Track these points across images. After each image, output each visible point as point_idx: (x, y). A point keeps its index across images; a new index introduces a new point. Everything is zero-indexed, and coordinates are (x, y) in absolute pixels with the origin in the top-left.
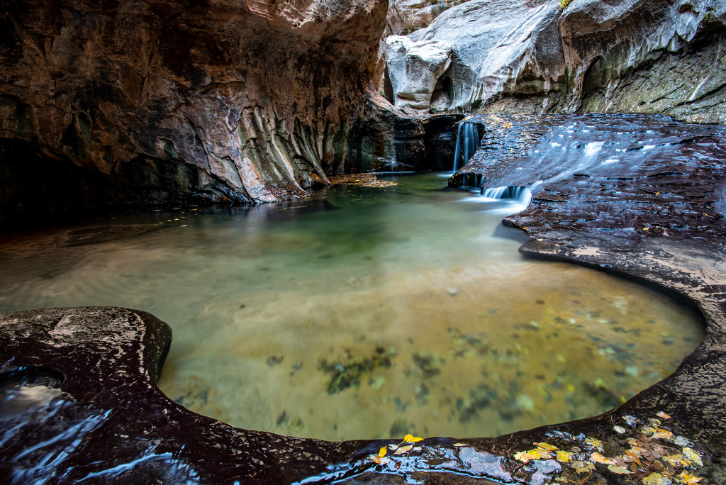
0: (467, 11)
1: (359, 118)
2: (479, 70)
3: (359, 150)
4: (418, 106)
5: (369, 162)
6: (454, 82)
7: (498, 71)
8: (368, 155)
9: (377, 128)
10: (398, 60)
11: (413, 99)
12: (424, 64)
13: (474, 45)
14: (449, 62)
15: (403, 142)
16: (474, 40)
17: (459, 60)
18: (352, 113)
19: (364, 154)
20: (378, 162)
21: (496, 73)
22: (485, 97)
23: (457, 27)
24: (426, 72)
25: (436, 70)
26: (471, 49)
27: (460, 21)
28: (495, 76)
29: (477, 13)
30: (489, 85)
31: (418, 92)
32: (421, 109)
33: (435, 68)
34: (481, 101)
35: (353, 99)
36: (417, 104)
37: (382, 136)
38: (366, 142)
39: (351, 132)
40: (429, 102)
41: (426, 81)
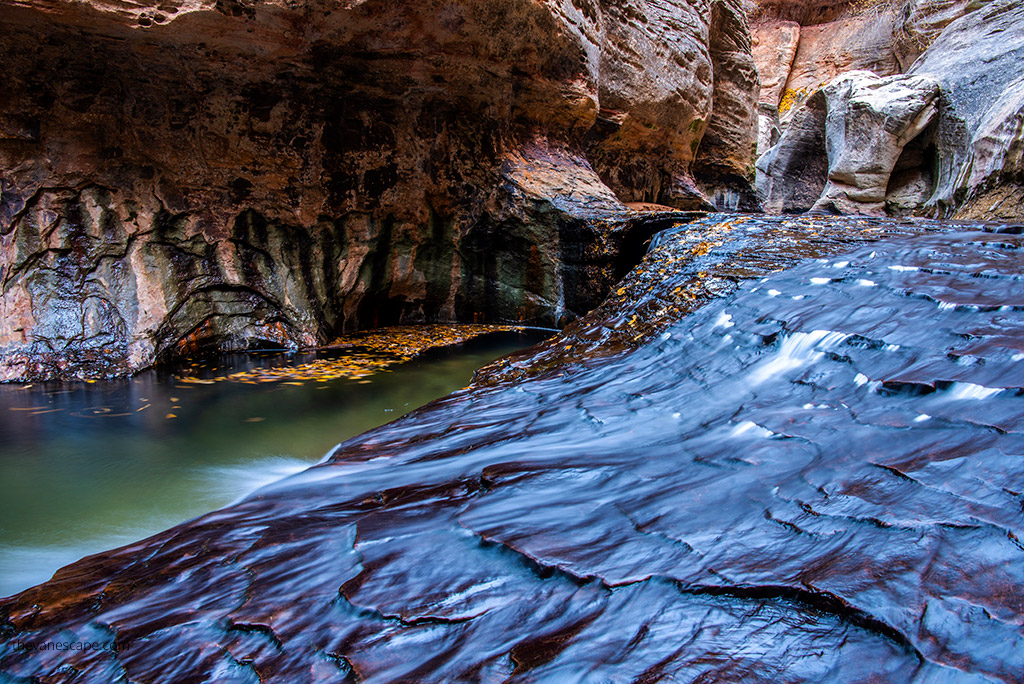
0: (991, 15)
1: (485, 216)
2: (976, 127)
3: (491, 277)
4: (861, 196)
5: (512, 304)
6: (941, 154)
7: (1001, 127)
8: (510, 289)
9: (526, 236)
10: (841, 113)
11: (852, 184)
12: (876, 117)
13: (984, 76)
14: (930, 112)
15: (575, 268)
16: (986, 68)
17: (949, 109)
18: (466, 204)
19: (501, 286)
20: (531, 305)
21: (995, 132)
22: (972, 182)
23: (963, 47)
24: (879, 133)
25: (898, 129)
26: (976, 86)
27: (973, 35)
28: (994, 137)
29: (1008, 16)
30: (983, 156)
31: (862, 171)
32: (867, 202)
33: (896, 125)
34: (966, 190)
35: (466, 174)
36: (860, 192)
37: (538, 253)
38: (505, 262)
39: (465, 240)
40: (884, 190)
41: (877, 150)
